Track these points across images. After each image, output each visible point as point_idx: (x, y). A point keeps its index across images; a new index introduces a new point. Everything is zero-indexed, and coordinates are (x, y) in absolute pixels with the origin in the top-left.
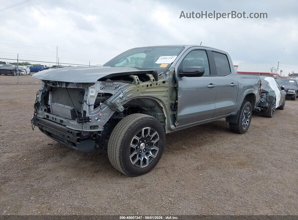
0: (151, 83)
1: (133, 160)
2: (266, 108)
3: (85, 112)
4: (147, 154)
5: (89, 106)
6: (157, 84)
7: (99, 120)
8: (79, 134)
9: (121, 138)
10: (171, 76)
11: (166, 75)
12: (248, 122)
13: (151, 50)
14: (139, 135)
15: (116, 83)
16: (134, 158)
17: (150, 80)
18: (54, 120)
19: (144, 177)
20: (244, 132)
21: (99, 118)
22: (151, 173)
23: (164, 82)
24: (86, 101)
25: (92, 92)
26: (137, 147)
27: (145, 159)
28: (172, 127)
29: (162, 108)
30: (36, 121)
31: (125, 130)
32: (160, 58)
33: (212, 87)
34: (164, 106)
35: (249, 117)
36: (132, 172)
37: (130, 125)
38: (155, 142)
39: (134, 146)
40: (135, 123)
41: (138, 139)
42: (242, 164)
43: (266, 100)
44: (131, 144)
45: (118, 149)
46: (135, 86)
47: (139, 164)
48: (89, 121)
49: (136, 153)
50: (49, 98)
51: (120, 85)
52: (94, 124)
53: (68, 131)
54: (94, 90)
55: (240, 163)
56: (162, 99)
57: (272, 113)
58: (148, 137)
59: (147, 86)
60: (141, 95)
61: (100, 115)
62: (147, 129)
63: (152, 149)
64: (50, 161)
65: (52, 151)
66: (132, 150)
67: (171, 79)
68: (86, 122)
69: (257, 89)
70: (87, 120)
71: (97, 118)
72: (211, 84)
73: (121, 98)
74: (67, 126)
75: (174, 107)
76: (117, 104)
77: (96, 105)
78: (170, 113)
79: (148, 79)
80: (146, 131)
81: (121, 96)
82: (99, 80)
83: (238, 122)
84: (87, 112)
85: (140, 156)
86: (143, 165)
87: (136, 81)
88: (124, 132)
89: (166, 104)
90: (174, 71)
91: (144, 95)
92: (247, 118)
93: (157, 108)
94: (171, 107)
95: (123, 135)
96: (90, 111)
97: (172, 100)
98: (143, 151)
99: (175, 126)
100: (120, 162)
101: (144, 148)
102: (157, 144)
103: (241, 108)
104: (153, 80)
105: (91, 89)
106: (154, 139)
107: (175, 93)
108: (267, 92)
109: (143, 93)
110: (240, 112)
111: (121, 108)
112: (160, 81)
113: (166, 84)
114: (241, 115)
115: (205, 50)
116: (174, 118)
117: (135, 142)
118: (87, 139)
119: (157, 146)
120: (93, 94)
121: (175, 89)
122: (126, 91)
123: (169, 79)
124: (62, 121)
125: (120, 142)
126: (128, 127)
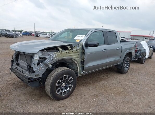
0: (69, 51)
1: (58, 92)
2: (140, 58)
3: (32, 67)
4: (66, 88)
5: (34, 64)
6: (72, 51)
7: (39, 72)
8: (30, 79)
9: (51, 81)
10: (81, 47)
11: (78, 46)
12: (128, 67)
13: (73, 31)
14: (61, 79)
15: (49, 52)
16: (58, 91)
17: (68, 49)
18: (19, 70)
19: (64, 101)
20: (125, 73)
21: (39, 71)
22: (69, 98)
23: (77, 50)
24: (33, 62)
25: (36, 57)
26: (60, 86)
27: (65, 92)
28: (82, 73)
29: (76, 63)
30: (12, 69)
31: (53, 77)
32: (77, 36)
33: (105, 51)
34: (77, 62)
35: (128, 65)
36: (58, 98)
37: (56, 74)
38: (70, 82)
39: (58, 85)
40: (59, 73)
41: (60, 81)
42: (119, 93)
43: (140, 54)
44: (56, 84)
45: (49, 87)
46: (60, 53)
47: (62, 94)
48: (34, 72)
49: (60, 89)
50: (19, 58)
51: (51, 53)
52: (37, 74)
53: (25, 77)
54: (37, 56)
55: (118, 93)
56: (76, 59)
57: (144, 61)
58: (67, 80)
59: (67, 53)
60: (63, 58)
61: (40, 69)
62: (66, 76)
63: (69, 86)
64: (18, 90)
65: (21, 84)
66: (57, 87)
67: (81, 48)
68: (33, 73)
69: (134, 49)
70: (33, 72)
71: (38, 71)
72: (104, 49)
73: (51, 60)
74: (25, 74)
75: (83, 63)
76: (48, 64)
77: (38, 64)
78: (81, 66)
79: (67, 49)
80: (65, 77)
81: (51, 59)
82: (40, 51)
83: (122, 68)
84: (34, 68)
85: (62, 90)
86: (64, 94)
87: (60, 51)
88: (52, 78)
89: (78, 61)
90: (83, 44)
91: (65, 58)
92: (127, 65)
93: (74, 63)
94: (81, 63)
95: (52, 80)
96: (35, 67)
97: (81, 59)
98: (64, 87)
99: (83, 73)
100: (51, 94)
101: (64, 85)
102: (72, 83)
103: (123, 61)
104: (70, 49)
105: (35, 56)
106: (70, 80)
107: (83, 55)
108: (141, 50)
109: (64, 57)
110: (123, 63)
111: (51, 66)
112: (74, 50)
113: (78, 51)
114: (123, 64)
115: (102, 31)
116: (83, 68)
117: (59, 83)
118: (34, 81)
119: (72, 84)
120: (37, 58)
121: (84, 53)
122: (54, 56)
123: (80, 48)
124: (22, 71)
125: (50, 83)
126: (55, 75)
